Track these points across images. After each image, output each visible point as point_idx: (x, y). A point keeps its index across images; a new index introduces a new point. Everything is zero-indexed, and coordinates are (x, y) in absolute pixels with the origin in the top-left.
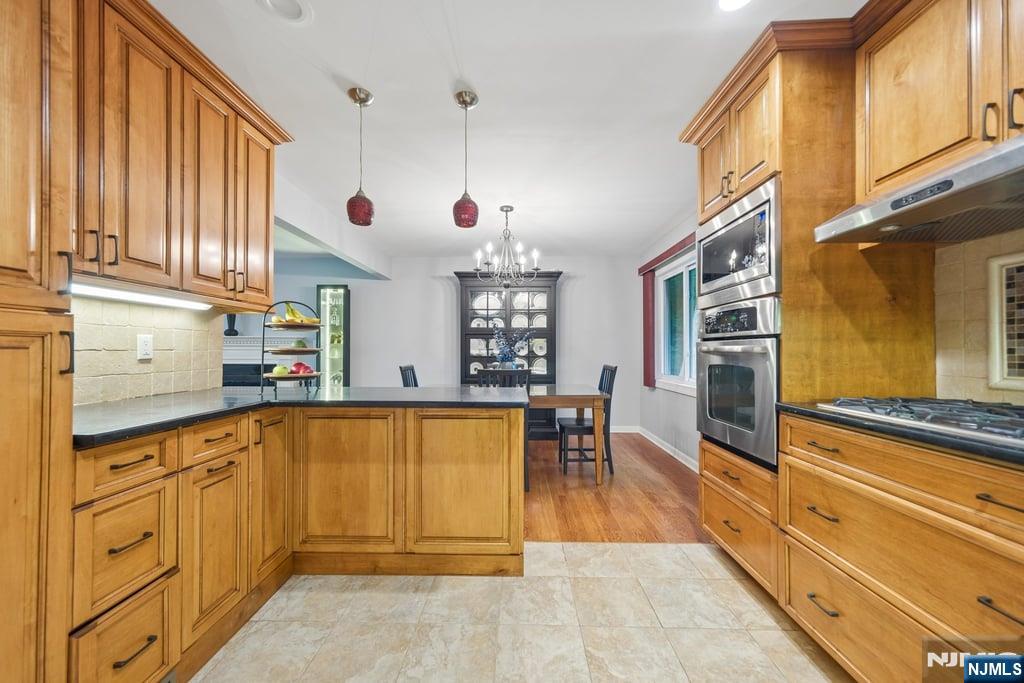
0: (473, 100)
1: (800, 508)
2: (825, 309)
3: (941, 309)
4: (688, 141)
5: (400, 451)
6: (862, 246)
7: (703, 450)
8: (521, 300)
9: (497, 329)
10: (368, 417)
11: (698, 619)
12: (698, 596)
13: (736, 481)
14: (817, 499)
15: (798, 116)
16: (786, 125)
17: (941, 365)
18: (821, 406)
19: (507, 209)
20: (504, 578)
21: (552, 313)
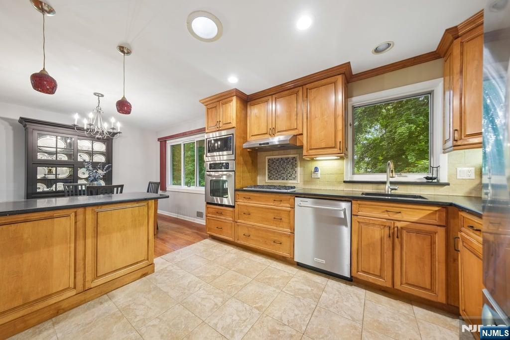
0: (129, 53)
1: (241, 214)
2: (243, 164)
3: (259, 166)
4: (203, 103)
5: (81, 233)
6: (248, 150)
7: (207, 208)
8: (84, 144)
9: (86, 162)
10: (52, 218)
11: (218, 255)
12: (214, 251)
13: (221, 214)
14: (245, 211)
15: (238, 114)
16: (237, 116)
17: (258, 178)
18: (244, 189)
19: (100, 95)
20: (146, 277)
21: (109, 154)
